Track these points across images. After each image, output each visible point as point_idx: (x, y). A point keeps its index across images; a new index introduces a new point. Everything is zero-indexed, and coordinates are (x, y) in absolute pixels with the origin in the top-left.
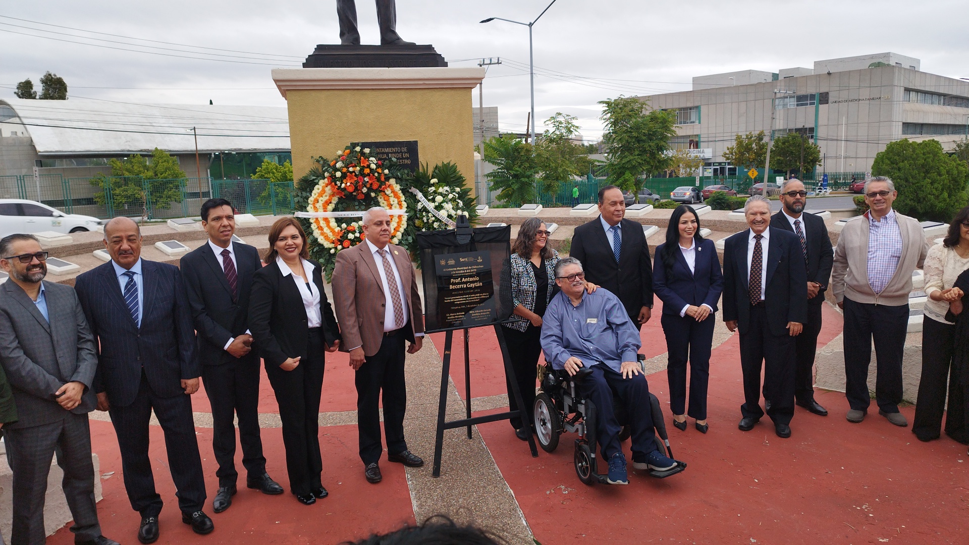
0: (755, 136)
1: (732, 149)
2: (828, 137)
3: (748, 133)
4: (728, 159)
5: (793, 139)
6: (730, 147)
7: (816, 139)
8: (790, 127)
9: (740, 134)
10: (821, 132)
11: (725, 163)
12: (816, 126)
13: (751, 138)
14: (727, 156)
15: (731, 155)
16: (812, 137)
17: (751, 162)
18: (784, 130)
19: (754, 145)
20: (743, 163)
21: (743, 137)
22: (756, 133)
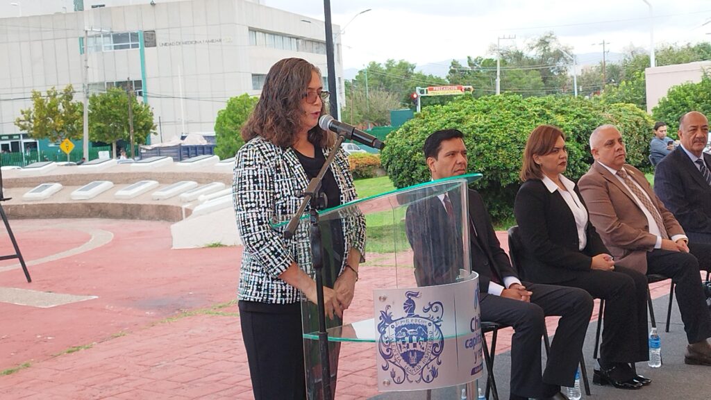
0: (61, 93)
1: (29, 112)
2: (162, 94)
3: (49, 89)
4: (24, 128)
5: (115, 97)
6: (24, 110)
7: (146, 96)
8: (110, 80)
9: (37, 90)
10: (151, 87)
11: (19, 135)
12: (144, 78)
13: (55, 95)
14: (22, 123)
15: (28, 123)
16: (140, 94)
17: (59, 132)
18: (102, 84)
19: (60, 107)
20: (47, 134)
21: (42, 95)
22: (61, 89)
